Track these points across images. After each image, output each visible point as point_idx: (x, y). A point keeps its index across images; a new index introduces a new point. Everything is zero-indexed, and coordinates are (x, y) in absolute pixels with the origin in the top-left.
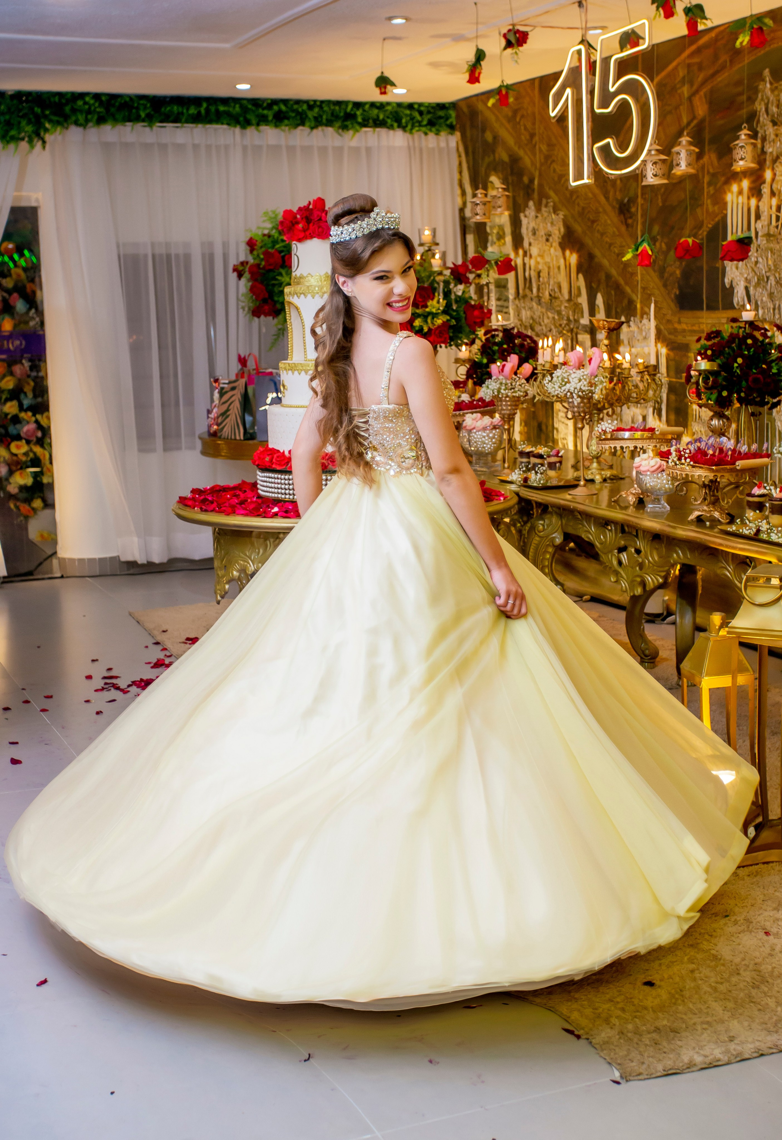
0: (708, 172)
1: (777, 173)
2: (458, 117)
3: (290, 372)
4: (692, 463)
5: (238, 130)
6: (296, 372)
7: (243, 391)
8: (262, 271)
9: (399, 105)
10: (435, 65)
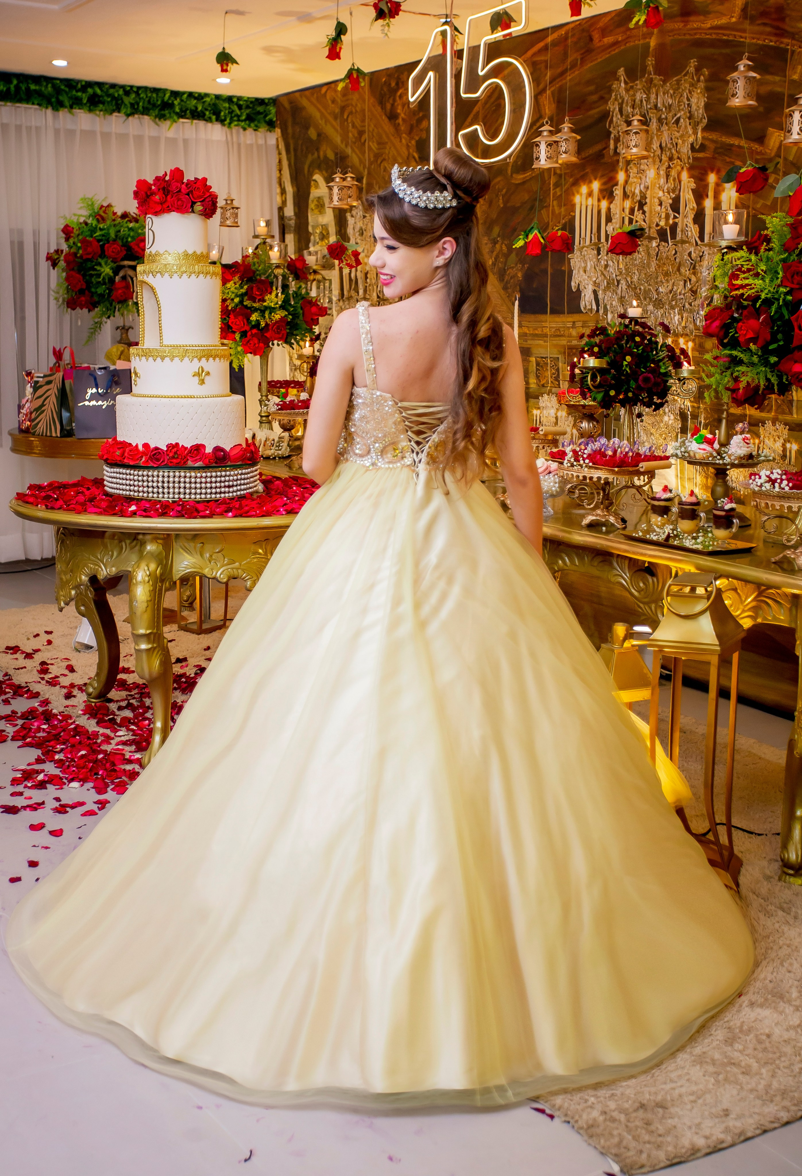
0: (555, 173)
1: (631, 175)
2: (277, 113)
3: (144, 358)
4: (591, 464)
5: (49, 111)
6: (151, 359)
7: (60, 385)
8: (79, 260)
9: (218, 97)
10: (269, 50)
